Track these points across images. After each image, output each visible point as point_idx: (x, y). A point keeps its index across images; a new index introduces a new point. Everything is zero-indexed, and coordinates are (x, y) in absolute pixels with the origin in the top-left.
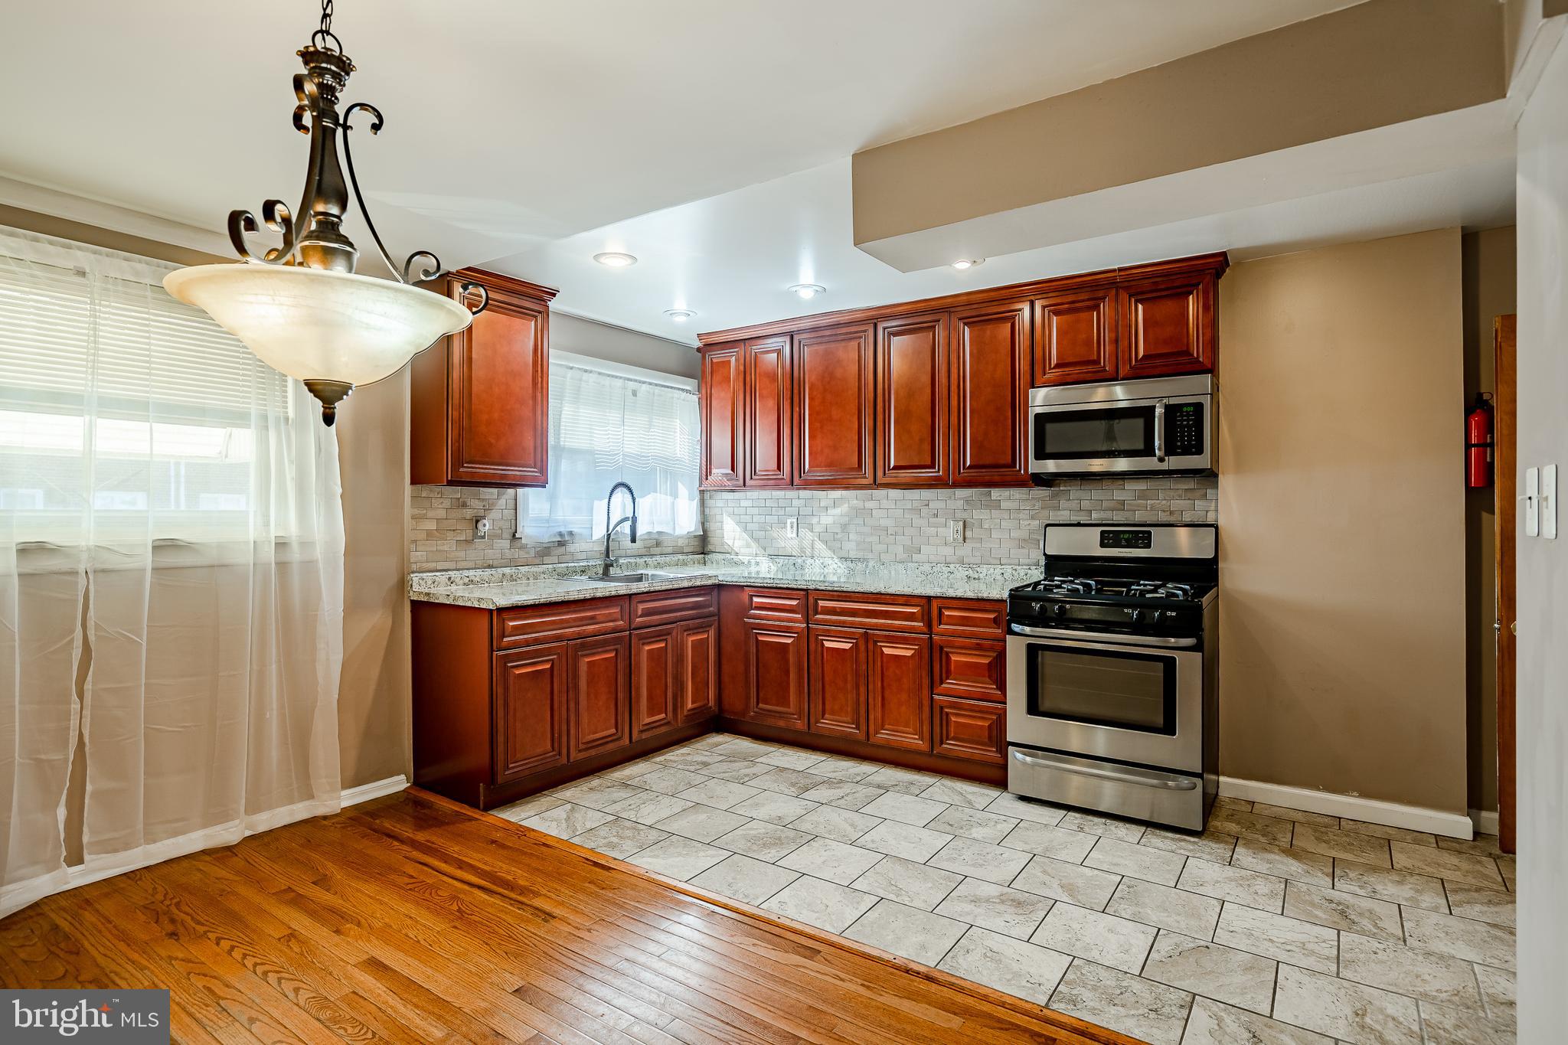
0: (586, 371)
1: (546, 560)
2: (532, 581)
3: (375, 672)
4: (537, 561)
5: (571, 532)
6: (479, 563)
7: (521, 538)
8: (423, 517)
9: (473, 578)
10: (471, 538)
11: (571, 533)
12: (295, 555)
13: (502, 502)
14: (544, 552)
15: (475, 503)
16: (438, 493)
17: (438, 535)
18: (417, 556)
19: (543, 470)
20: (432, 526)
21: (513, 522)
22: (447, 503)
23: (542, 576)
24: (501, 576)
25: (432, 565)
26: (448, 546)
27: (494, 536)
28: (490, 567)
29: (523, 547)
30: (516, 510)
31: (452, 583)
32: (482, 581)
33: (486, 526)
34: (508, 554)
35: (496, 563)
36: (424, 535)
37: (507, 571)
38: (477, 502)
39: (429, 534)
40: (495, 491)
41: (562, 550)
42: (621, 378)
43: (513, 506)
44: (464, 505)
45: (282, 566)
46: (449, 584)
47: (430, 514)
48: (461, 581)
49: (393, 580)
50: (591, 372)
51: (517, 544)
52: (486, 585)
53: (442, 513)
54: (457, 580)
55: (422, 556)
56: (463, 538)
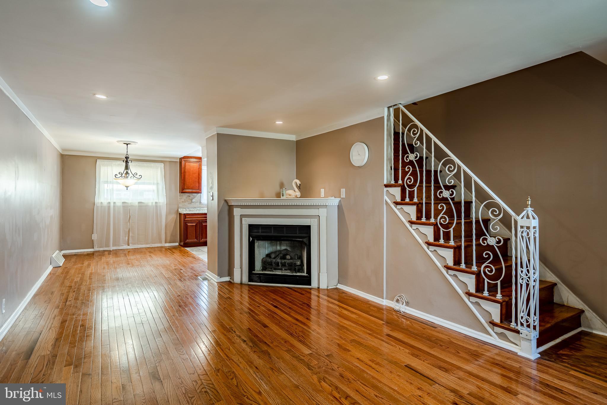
2: (203, 210)
3: (173, 225)
6: (193, 207)
8: (181, 199)
9: (191, 210)
10: (191, 203)
12: (158, 205)
13: (198, 196)
15: (191, 196)
16: (184, 195)
17: (185, 201)
18: (180, 205)
19: (200, 190)
20: (183, 200)
21: (200, 200)
22: (187, 196)
24: (197, 210)
25: (183, 207)
26: (186, 204)
27: (196, 202)
29: (203, 204)
30: (201, 197)
31: (186, 210)
33: (194, 200)
34: (199, 205)
35: (196, 207)
39: (183, 202)
40: (196, 194)
44: (190, 196)
45: (156, 206)
47: (183, 198)
49: (176, 209)
51: (201, 204)
52: (194, 211)
53: (185, 198)
54: (188, 210)
56: (189, 202)
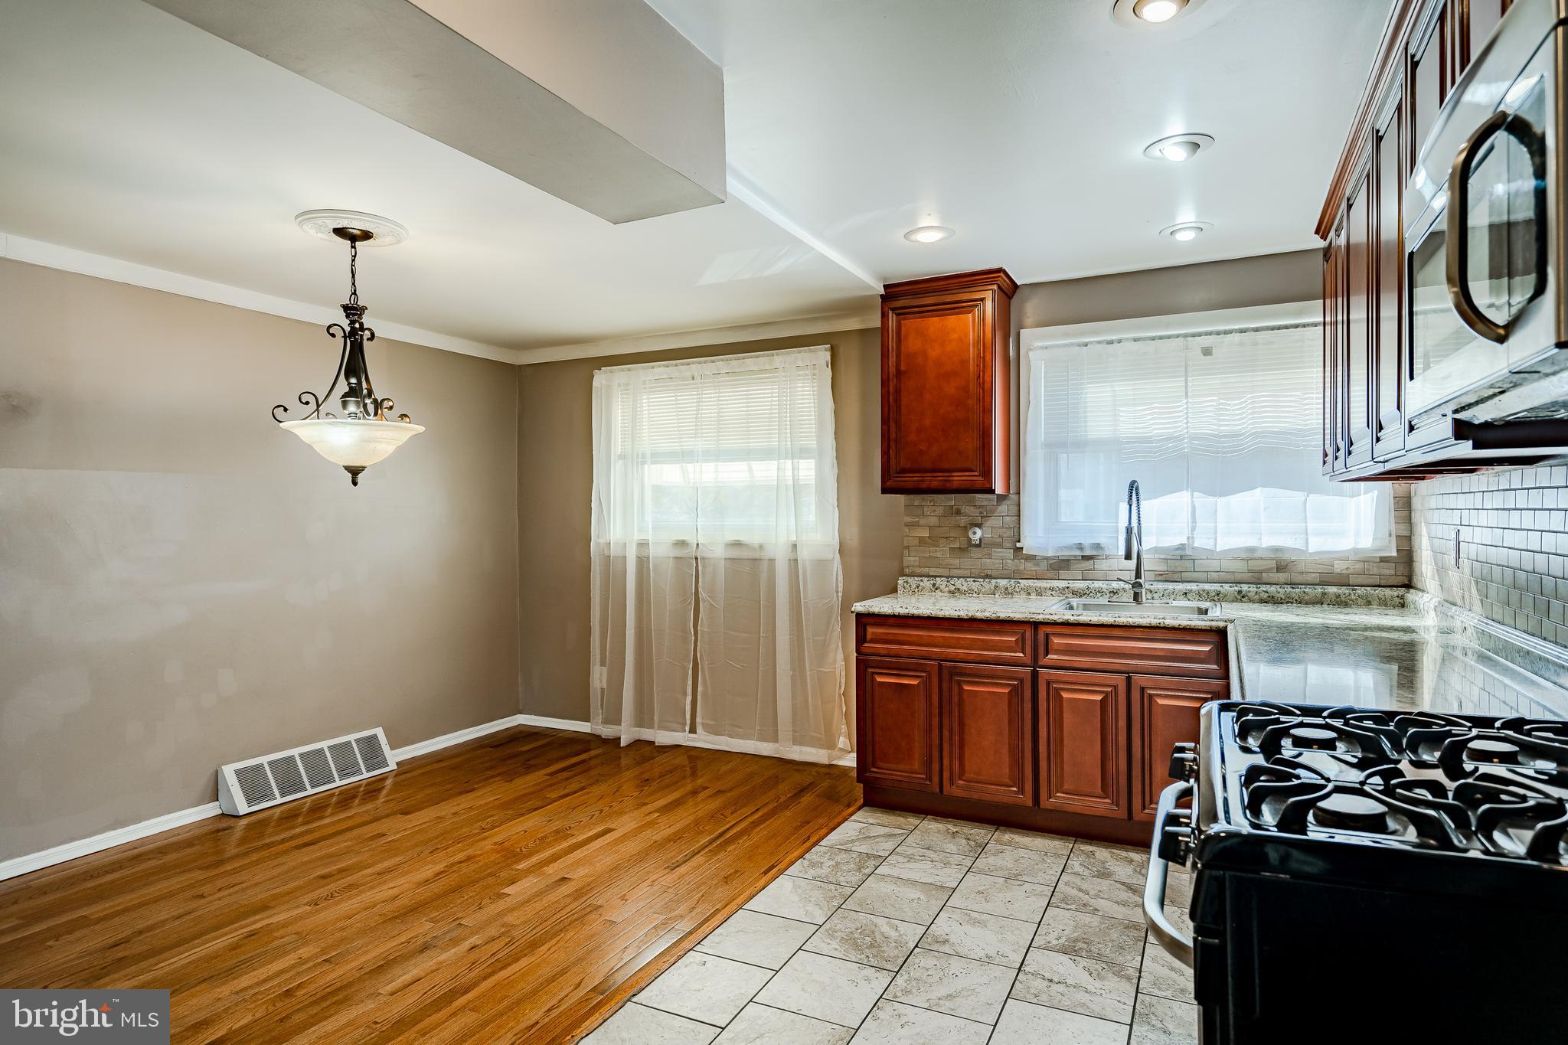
0: (1111, 342)
1: (1063, 574)
2: (1033, 596)
4: (1050, 574)
5: (1099, 544)
6: (977, 572)
7: (1022, 548)
8: (916, 525)
9: (960, 586)
10: (966, 546)
11: (1098, 546)
14: (1060, 565)
15: (967, 509)
16: (930, 502)
17: (932, 541)
18: (910, 561)
19: (985, 471)
20: (925, 533)
21: (1016, 529)
22: (940, 511)
23: (1050, 592)
24: (993, 588)
25: (923, 570)
26: (942, 552)
27: (993, 545)
28: (987, 576)
29: (1029, 558)
30: (1019, 516)
31: (936, 589)
32: (970, 592)
33: (978, 534)
34: (1011, 564)
35: (994, 573)
36: (916, 542)
37: (1003, 583)
38: (972, 508)
39: (922, 541)
41: (1088, 564)
42: (1177, 336)
43: (1016, 513)
44: (958, 512)
46: (933, 589)
47: (922, 522)
48: (947, 589)
49: (894, 582)
50: (1120, 341)
51: (1021, 554)
52: (975, 595)
53: (934, 521)
54: (943, 587)
55: (914, 561)
56: (957, 545)
